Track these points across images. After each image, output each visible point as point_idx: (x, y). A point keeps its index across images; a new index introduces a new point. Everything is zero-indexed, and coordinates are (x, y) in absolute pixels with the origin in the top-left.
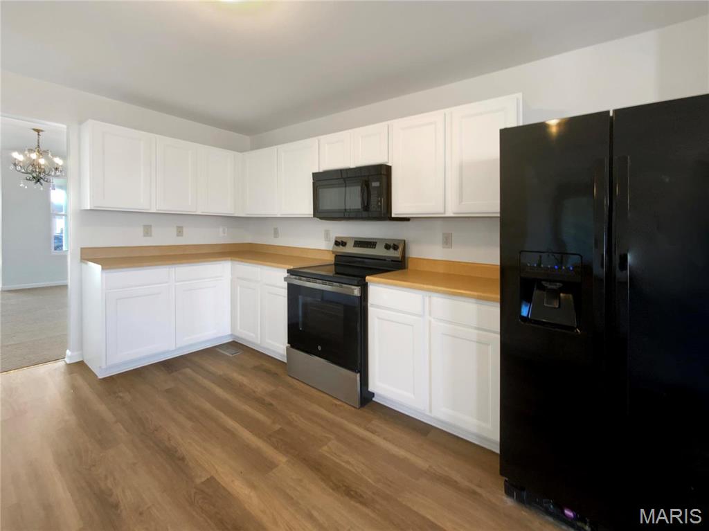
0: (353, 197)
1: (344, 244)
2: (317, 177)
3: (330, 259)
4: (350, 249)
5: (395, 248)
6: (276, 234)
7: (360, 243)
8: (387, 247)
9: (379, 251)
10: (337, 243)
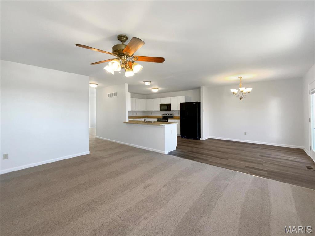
0: (166, 108)
1: (164, 115)
2: (160, 105)
3: (162, 117)
4: (165, 115)
5: (172, 115)
6: (151, 114)
7: (166, 115)
8: (171, 115)
9: (170, 116)
10: (163, 115)
